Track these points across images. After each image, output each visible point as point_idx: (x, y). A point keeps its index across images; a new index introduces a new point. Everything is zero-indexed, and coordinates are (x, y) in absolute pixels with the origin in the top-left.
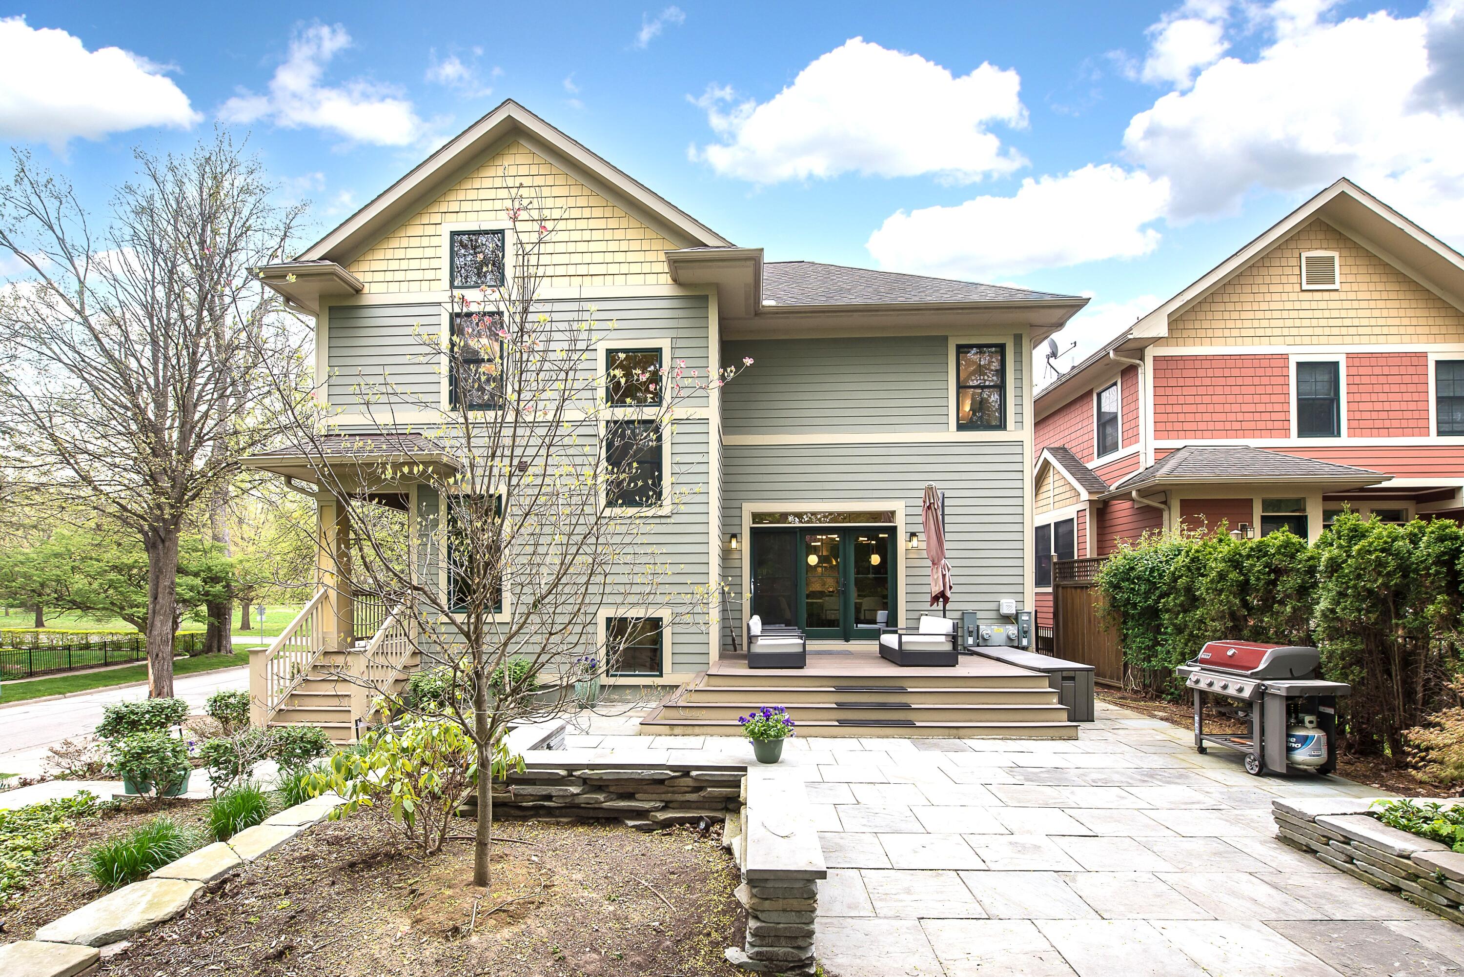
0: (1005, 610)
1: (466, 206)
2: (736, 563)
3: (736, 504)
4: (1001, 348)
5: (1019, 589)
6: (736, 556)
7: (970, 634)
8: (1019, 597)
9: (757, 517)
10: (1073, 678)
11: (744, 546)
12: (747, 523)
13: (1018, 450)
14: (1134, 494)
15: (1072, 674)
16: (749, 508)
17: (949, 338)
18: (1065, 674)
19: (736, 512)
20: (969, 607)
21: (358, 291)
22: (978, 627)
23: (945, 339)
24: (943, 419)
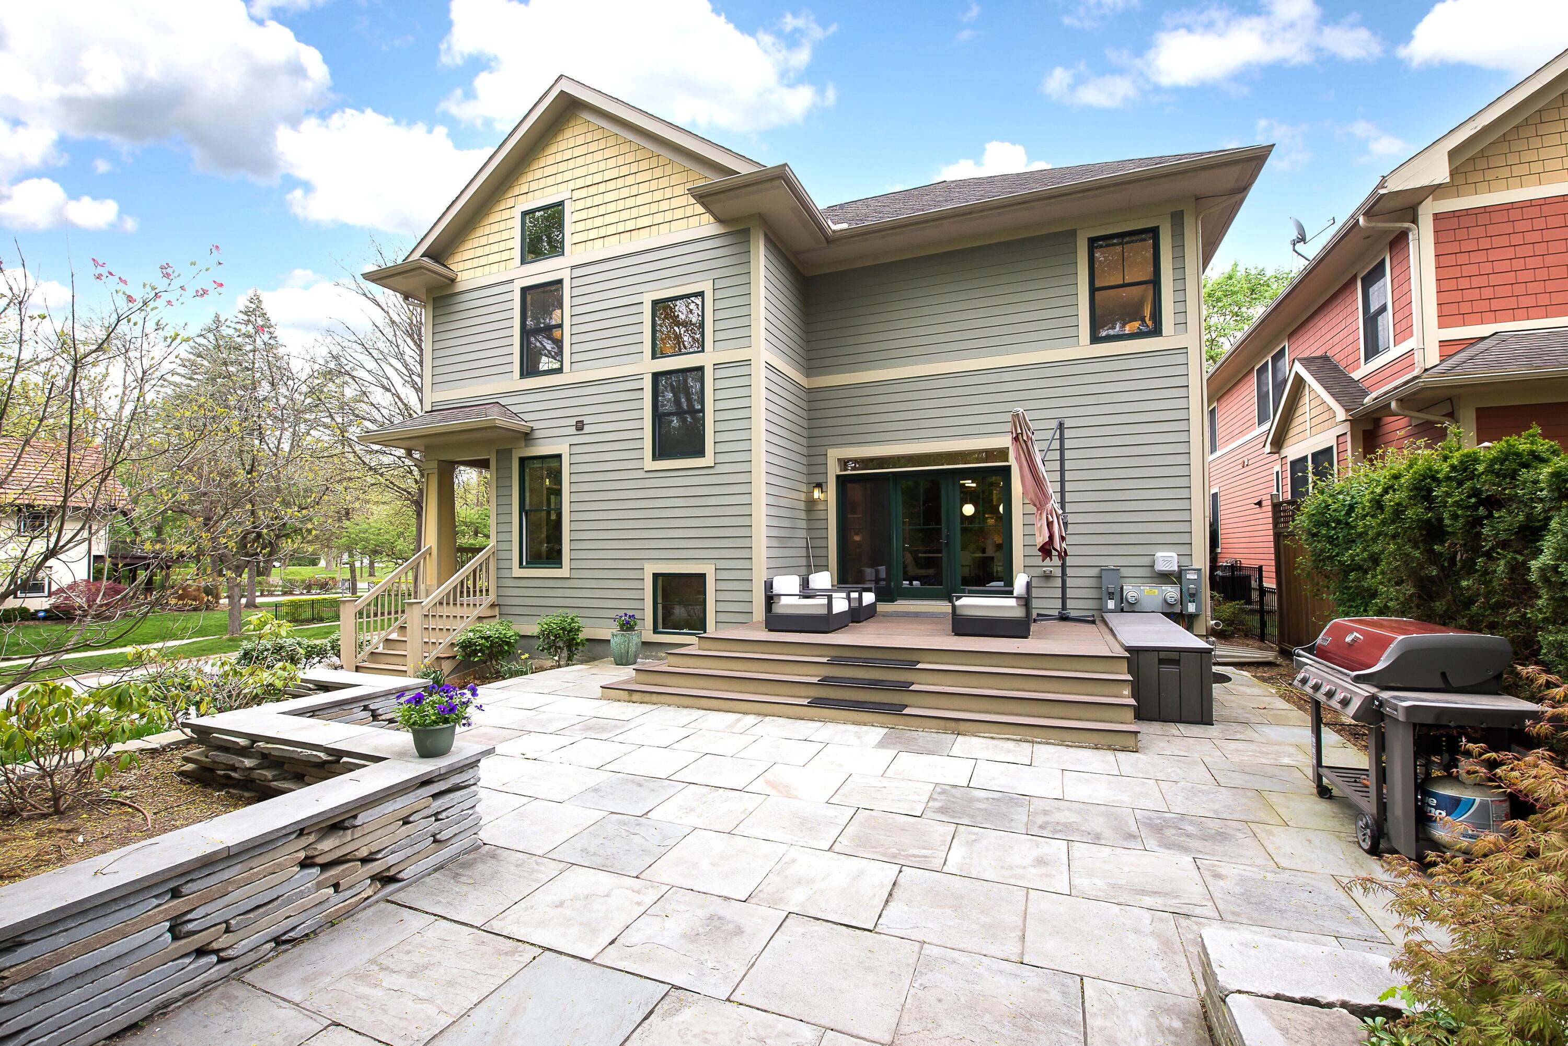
0: (1161, 566)
1: (534, 185)
2: (822, 515)
3: (820, 450)
4: (1154, 232)
5: (1185, 538)
6: (821, 507)
7: (1111, 596)
8: (1185, 550)
9: (844, 463)
10: (1177, 662)
11: (830, 496)
12: (833, 470)
13: (1180, 359)
14: (1393, 405)
15: (1175, 656)
16: (834, 454)
17: (1078, 232)
18: (1163, 655)
19: (820, 460)
20: (1111, 563)
21: (453, 281)
22: (1122, 588)
23: (1073, 234)
24: (1072, 332)
